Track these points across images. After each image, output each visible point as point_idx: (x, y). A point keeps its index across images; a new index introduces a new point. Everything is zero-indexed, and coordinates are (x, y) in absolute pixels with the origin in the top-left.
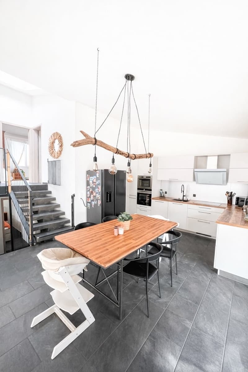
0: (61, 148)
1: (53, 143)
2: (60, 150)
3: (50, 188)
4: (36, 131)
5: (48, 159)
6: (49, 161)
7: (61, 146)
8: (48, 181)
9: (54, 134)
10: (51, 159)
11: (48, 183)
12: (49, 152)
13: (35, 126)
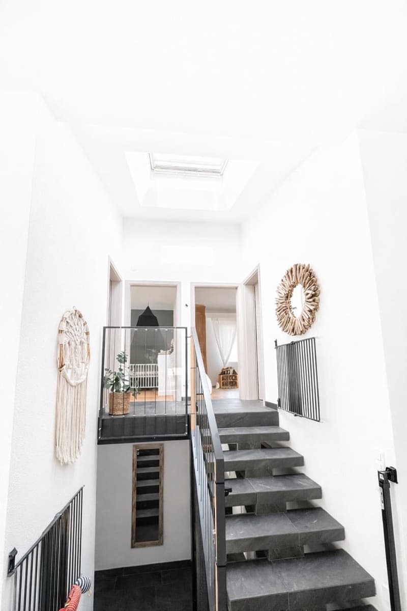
0: (314, 301)
1: (287, 297)
2: (312, 308)
3: (286, 420)
4: (250, 286)
5: (276, 342)
6: (278, 345)
7: (313, 296)
8: (279, 401)
9: (290, 274)
10: (286, 339)
11: (279, 405)
12: (278, 322)
13: (246, 275)
